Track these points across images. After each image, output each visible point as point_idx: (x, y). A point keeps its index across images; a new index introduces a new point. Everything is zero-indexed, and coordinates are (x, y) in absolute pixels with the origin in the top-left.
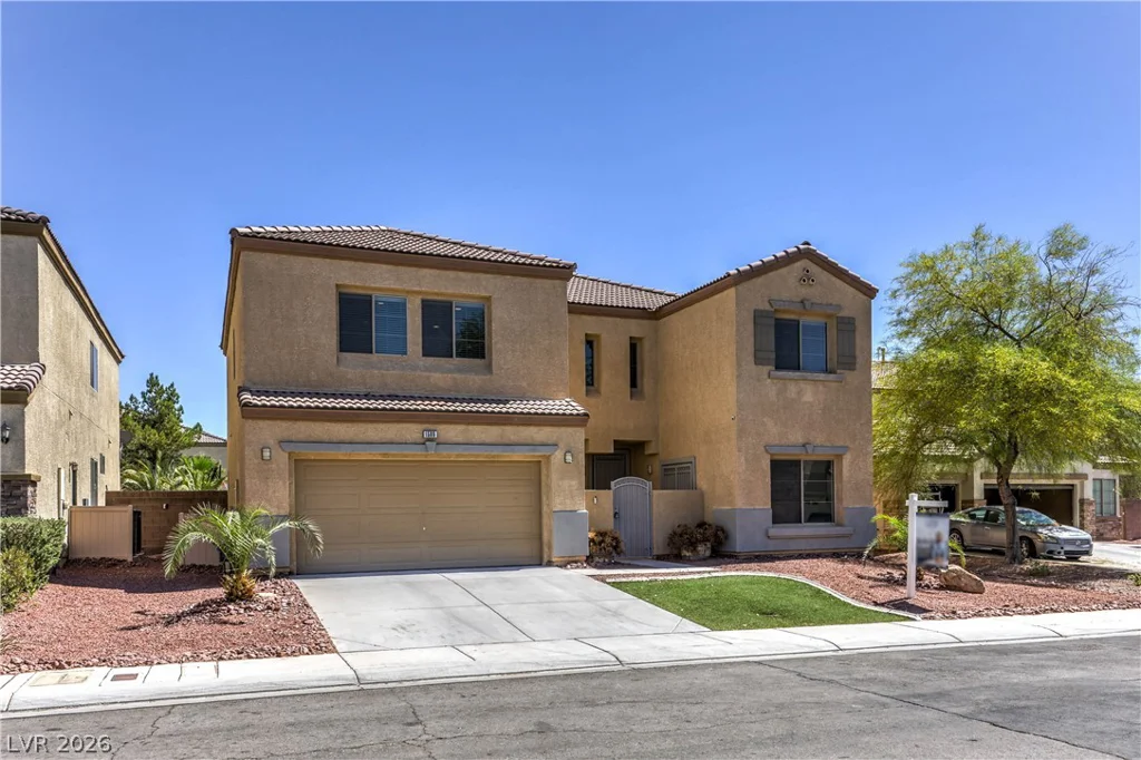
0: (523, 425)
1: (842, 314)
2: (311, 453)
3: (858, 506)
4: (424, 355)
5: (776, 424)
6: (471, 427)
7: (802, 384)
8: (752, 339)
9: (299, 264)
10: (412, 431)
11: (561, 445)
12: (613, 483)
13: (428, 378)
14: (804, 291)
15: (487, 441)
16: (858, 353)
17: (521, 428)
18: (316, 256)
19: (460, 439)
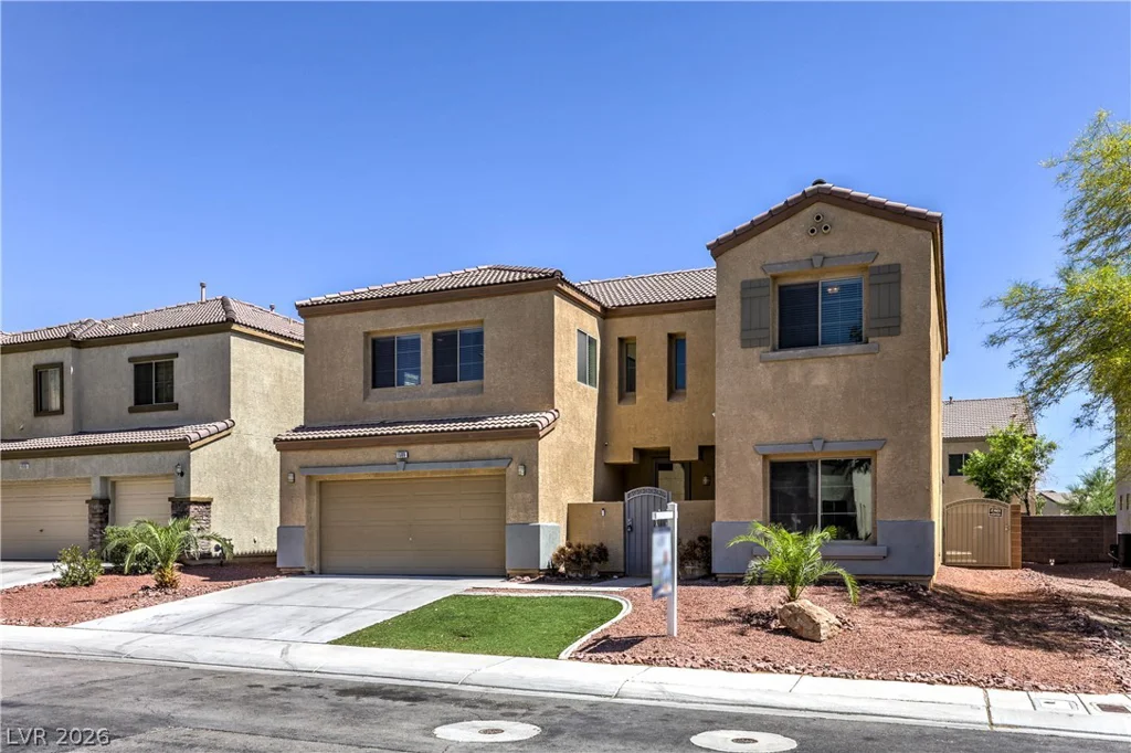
0: (481, 440)
1: (880, 262)
2: (327, 475)
3: (900, 519)
4: (434, 383)
5: (772, 418)
6: (436, 446)
7: (811, 364)
8: (738, 318)
9: (338, 321)
10: (390, 453)
11: (516, 459)
12: (626, 494)
13: (429, 404)
14: (815, 245)
15: (450, 458)
16: (905, 311)
17: (478, 444)
18: (348, 312)
19: (427, 458)
